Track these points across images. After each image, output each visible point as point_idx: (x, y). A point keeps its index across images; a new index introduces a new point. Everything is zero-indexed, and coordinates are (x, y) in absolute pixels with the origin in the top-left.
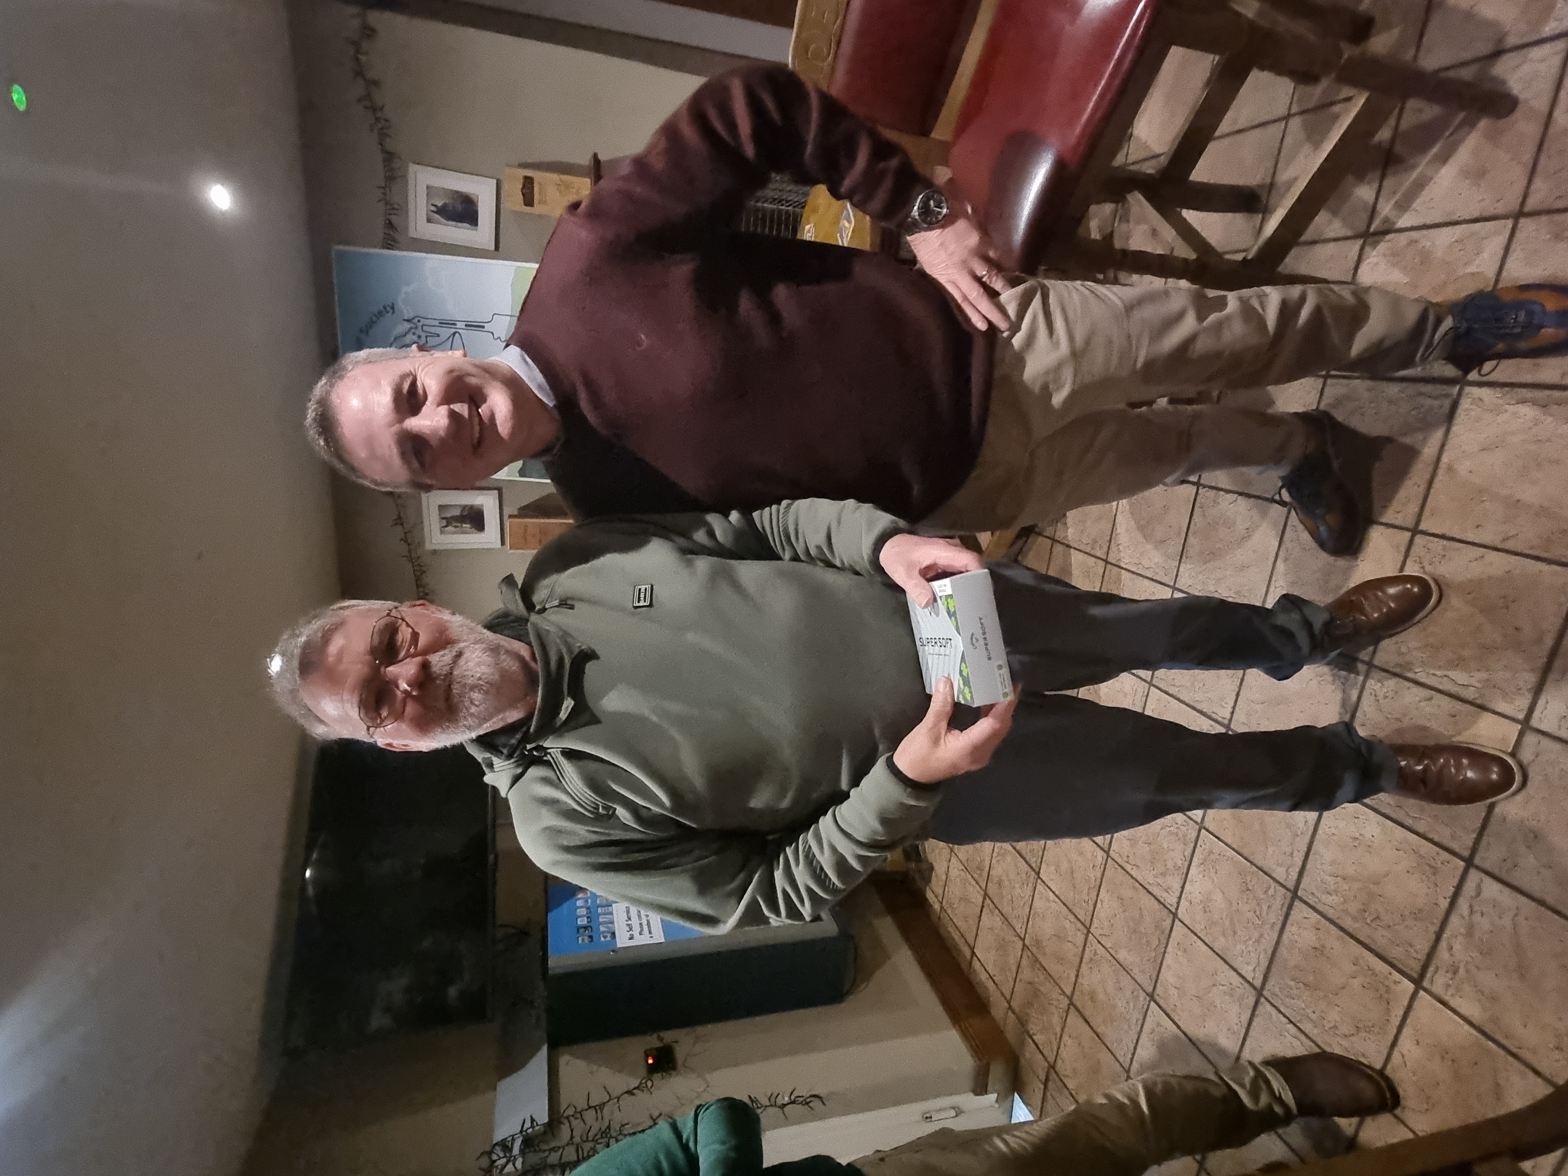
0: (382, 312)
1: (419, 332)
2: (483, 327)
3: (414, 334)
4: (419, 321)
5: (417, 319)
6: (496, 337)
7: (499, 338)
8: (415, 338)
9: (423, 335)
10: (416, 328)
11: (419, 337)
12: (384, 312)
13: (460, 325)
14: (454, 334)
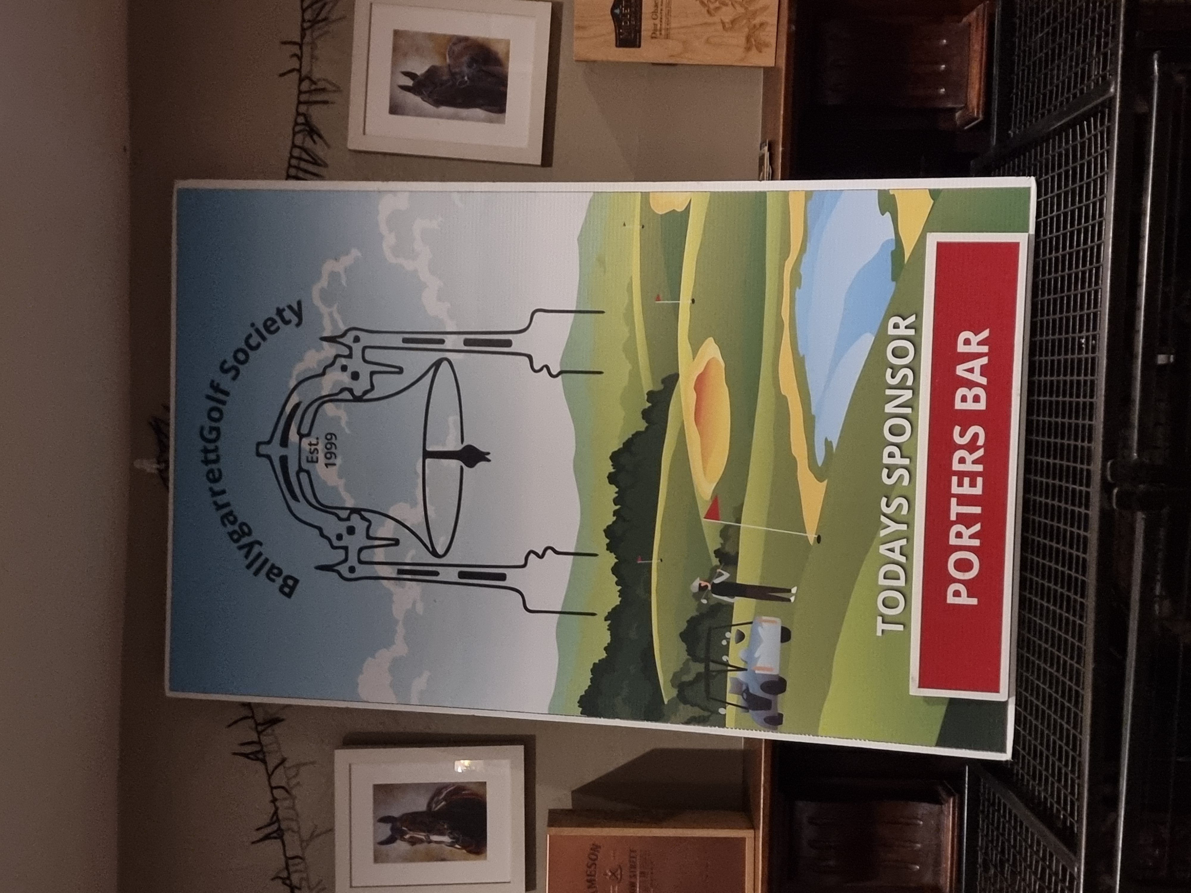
0: (274, 322)
1: (355, 364)
2: (508, 343)
3: (344, 368)
4: (357, 339)
5: (351, 335)
6: (537, 367)
7: (547, 367)
8: (345, 379)
9: (365, 370)
10: (350, 356)
11: (355, 376)
12: (279, 323)
13: (451, 342)
14: (437, 364)
